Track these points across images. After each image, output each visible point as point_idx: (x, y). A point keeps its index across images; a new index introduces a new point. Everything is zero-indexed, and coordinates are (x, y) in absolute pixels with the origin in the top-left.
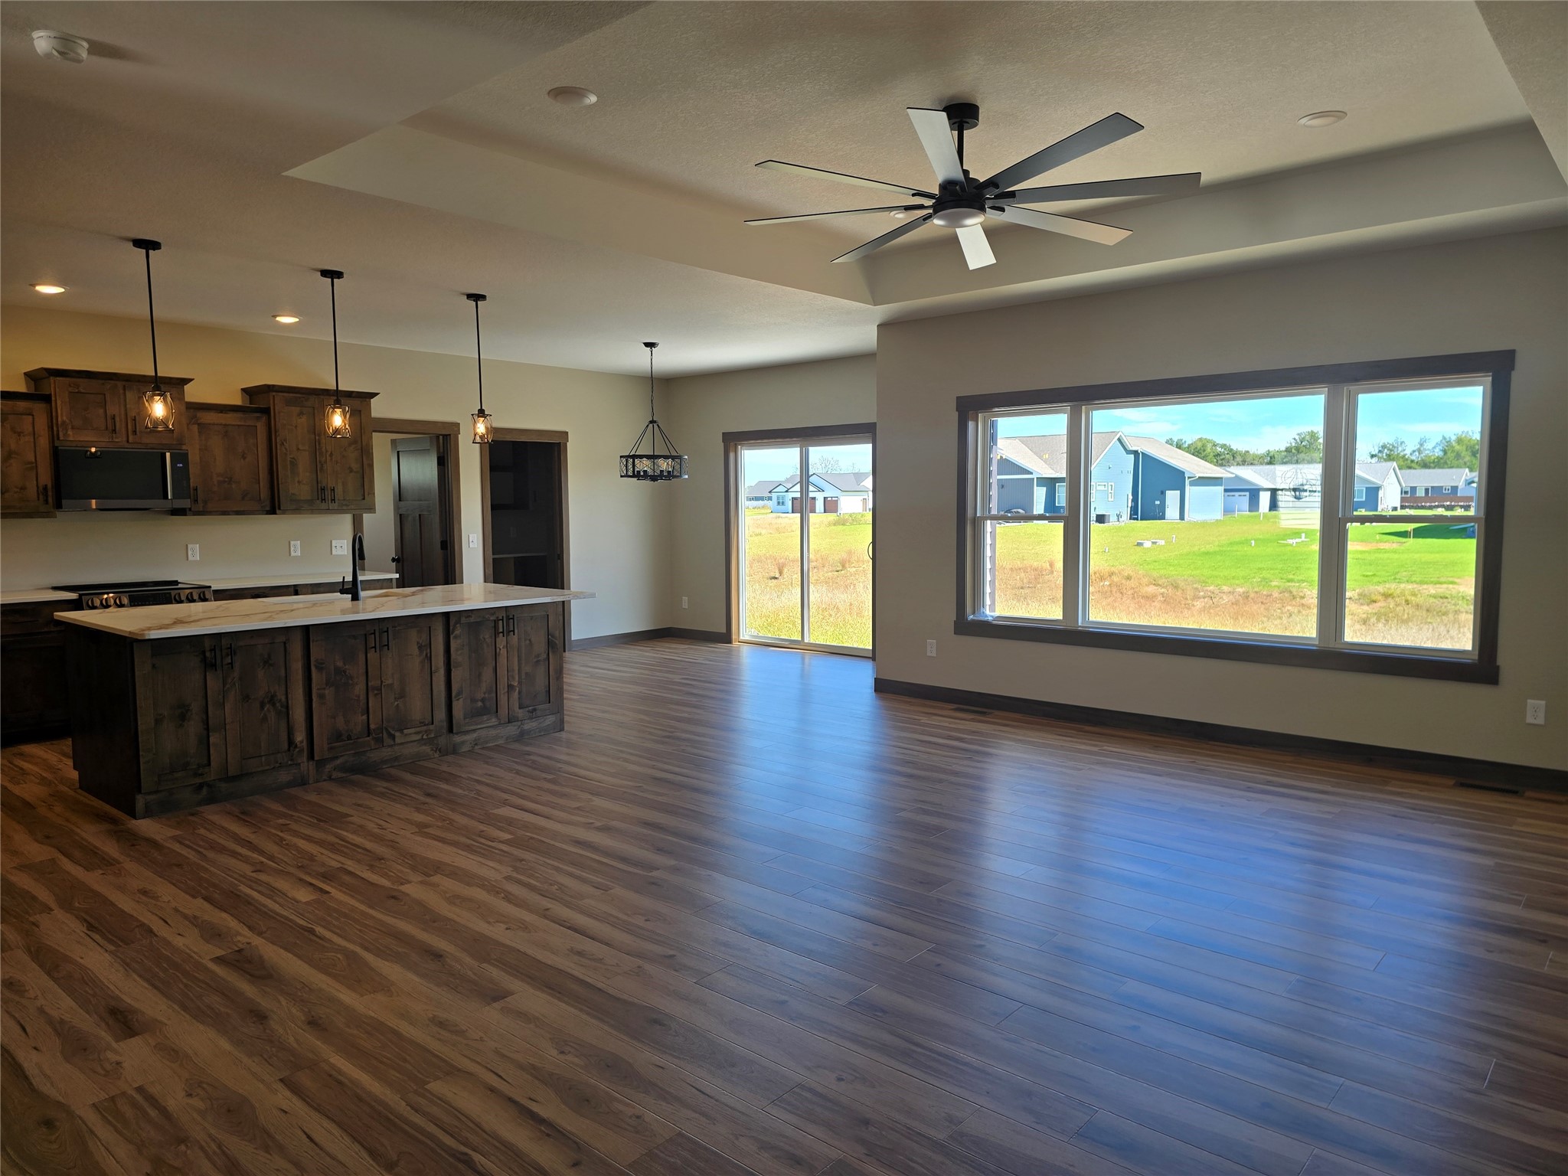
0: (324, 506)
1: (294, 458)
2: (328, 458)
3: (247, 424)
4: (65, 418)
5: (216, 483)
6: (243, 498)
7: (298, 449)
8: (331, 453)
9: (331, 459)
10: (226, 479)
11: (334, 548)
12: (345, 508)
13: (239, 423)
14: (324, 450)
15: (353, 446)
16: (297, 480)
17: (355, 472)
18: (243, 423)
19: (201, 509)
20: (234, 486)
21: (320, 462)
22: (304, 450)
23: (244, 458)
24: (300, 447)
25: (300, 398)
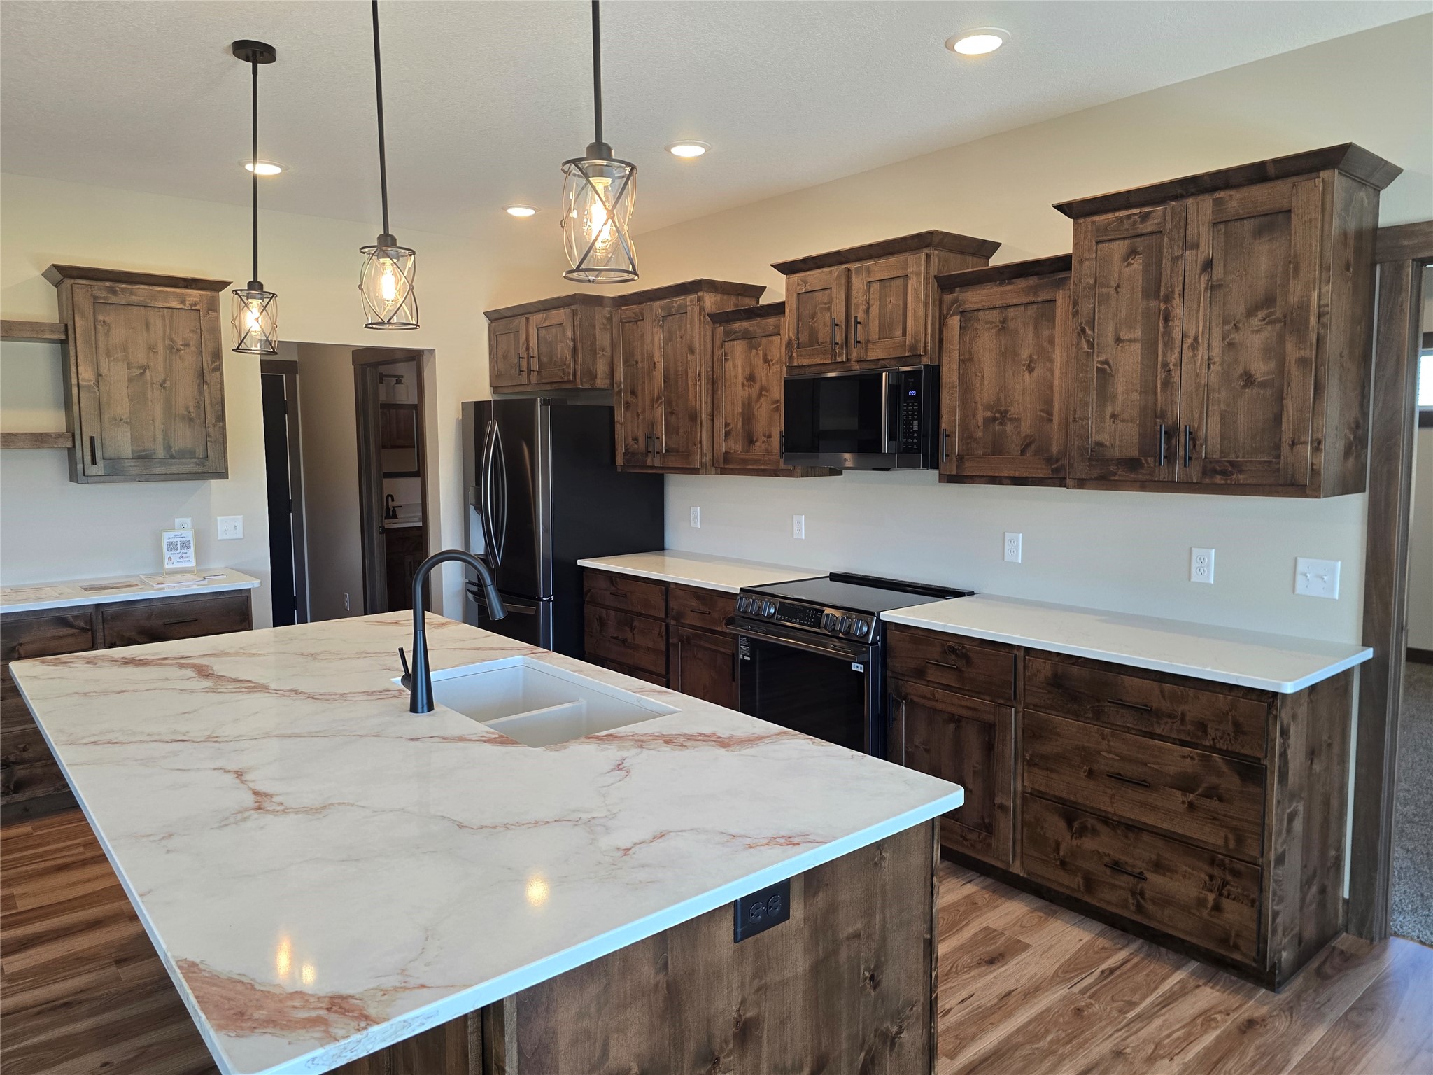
0: (1163, 473)
1: (1106, 362)
2: (1187, 353)
3: (1040, 299)
4: (791, 334)
5: (981, 422)
6: (1023, 452)
7: (1118, 340)
8: (1196, 339)
9: (1195, 355)
10: (997, 415)
11: (1299, 578)
12: (1219, 480)
13: (1025, 300)
14: (1177, 334)
15: (1261, 315)
16: (1109, 411)
17: (1263, 385)
18: (1032, 299)
19: (954, 473)
20: (1009, 428)
21: (1165, 365)
22: (1130, 341)
23: (1030, 370)
24: (1123, 336)
25: (1129, 217)
